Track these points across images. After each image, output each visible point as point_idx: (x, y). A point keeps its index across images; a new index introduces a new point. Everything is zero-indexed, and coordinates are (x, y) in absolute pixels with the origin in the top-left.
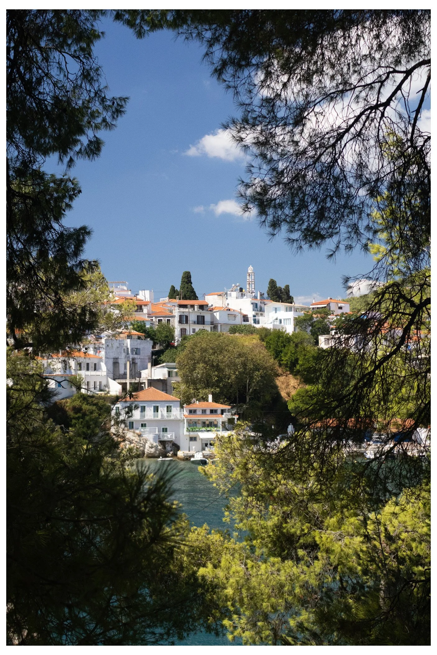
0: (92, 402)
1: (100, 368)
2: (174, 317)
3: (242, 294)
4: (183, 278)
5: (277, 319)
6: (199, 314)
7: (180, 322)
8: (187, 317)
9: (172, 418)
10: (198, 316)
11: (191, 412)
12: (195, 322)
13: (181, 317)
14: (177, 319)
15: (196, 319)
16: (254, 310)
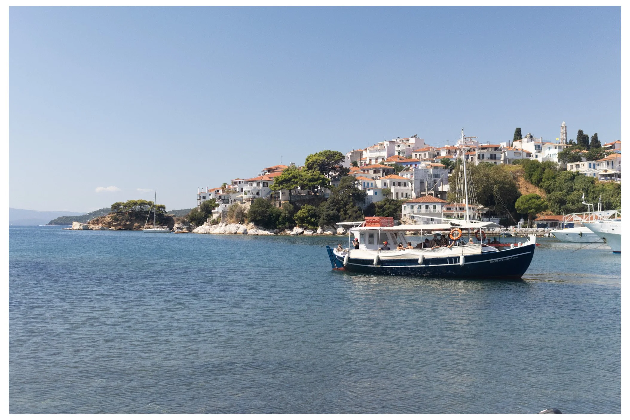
0: (393, 203)
1: (408, 185)
2: (475, 155)
3: (532, 140)
4: (516, 132)
5: (549, 155)
6: (492, 153)
7: (479, 158)
8: (483, 155)
9: (437, 212)
10: (491, 154)
11: (448, 209)
12: (488, 158)
13: (479, 155)
14: (477, 157)
15: (489, 156)
16: (536, 149)
